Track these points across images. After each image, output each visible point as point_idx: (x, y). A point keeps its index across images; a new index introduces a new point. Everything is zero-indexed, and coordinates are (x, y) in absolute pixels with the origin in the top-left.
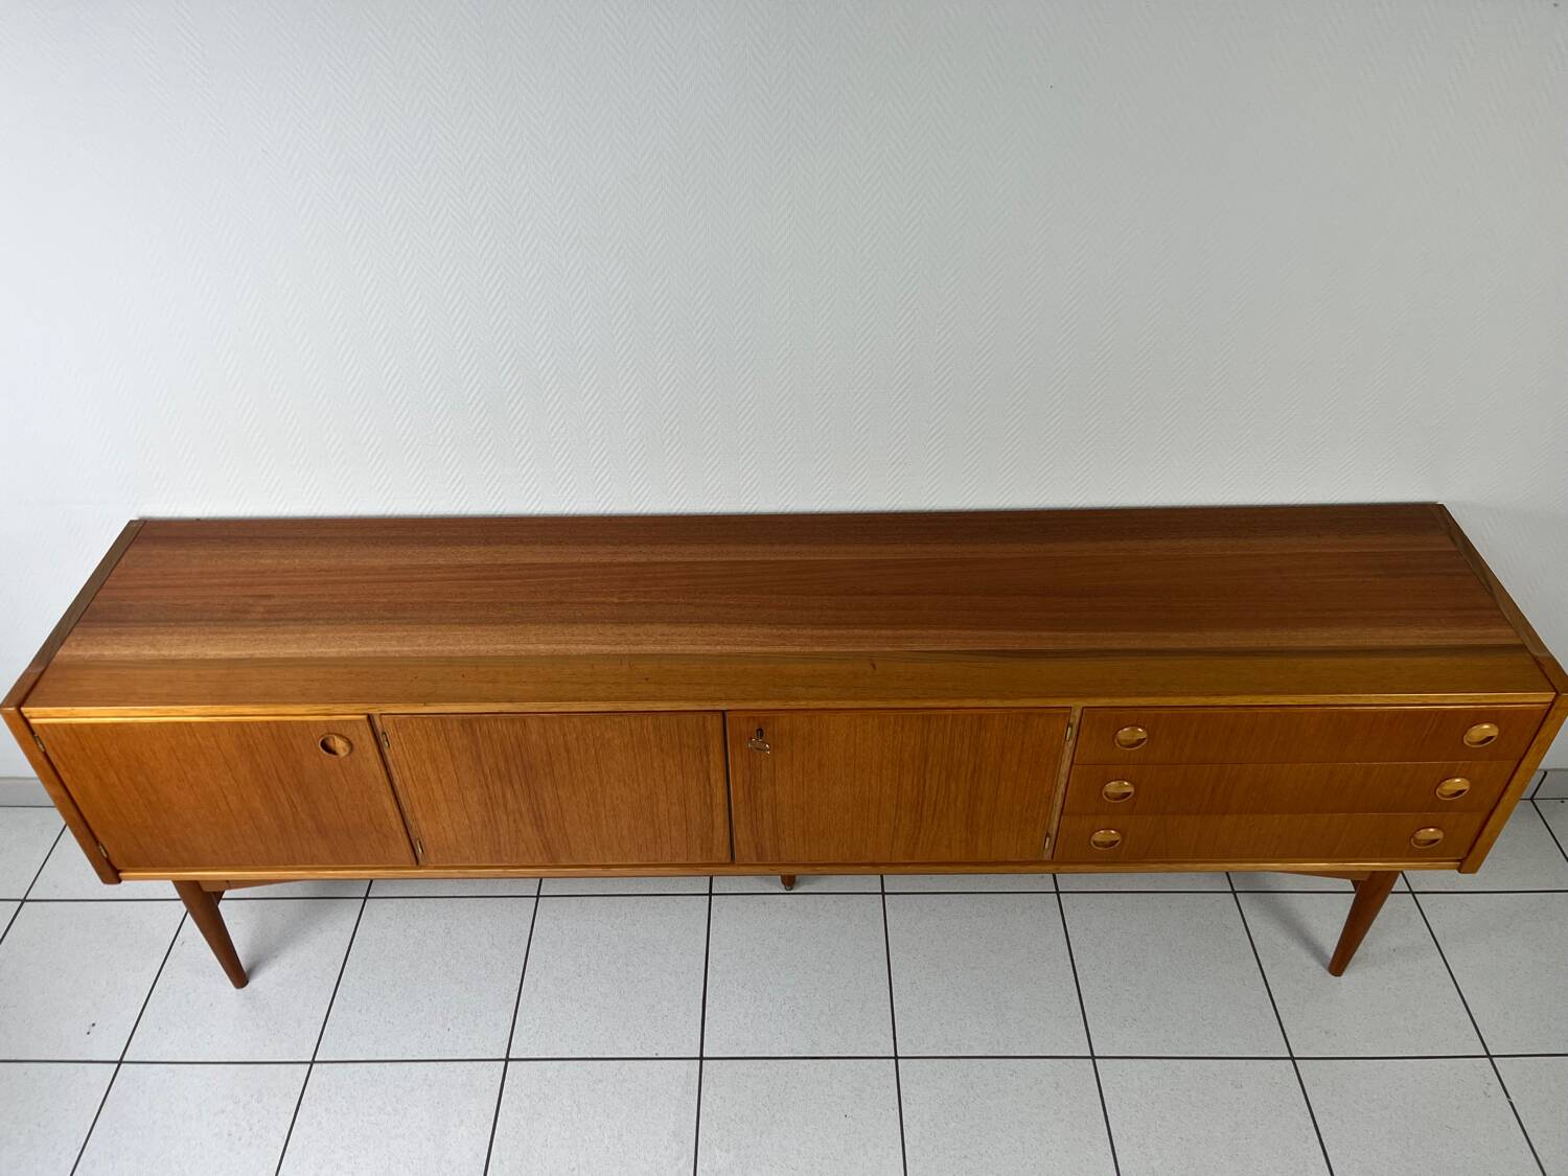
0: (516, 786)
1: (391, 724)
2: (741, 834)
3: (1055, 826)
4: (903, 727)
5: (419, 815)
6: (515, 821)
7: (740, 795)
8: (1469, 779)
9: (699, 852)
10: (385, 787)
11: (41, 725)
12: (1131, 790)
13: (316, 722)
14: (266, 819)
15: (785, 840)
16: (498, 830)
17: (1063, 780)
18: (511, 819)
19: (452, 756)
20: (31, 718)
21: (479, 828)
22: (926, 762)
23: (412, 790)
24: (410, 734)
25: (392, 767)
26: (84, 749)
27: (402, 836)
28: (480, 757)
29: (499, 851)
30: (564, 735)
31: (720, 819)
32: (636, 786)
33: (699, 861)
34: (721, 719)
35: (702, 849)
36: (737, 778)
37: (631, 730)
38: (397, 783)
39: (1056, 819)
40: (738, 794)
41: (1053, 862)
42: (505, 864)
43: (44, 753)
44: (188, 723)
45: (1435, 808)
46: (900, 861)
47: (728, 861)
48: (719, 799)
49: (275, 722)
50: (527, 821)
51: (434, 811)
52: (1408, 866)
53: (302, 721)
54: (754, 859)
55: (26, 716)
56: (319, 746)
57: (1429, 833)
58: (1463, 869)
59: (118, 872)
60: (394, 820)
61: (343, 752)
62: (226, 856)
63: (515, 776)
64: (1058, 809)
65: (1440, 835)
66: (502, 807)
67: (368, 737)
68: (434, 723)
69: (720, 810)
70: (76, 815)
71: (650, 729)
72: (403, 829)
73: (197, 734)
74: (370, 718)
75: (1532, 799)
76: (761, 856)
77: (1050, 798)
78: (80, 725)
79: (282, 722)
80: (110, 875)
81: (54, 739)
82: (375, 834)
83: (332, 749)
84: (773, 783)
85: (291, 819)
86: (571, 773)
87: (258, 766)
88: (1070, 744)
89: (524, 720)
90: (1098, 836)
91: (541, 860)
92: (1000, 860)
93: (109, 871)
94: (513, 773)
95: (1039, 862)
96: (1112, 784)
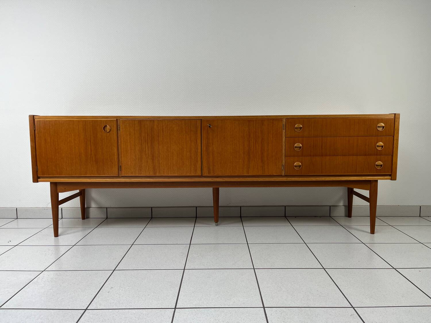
0: (149, 144)
1: (122, 122)
2: (205, 164)
3: (284, 162)
4: (244, 125)
5: (122, 155)
6: (147, 157)
7: (205, 149)
8: (383, 143)
9: (193, 171)
10: (116, 145)
11: (37, 121)
12: (301, 145)
13: (104, 120)
14: (83, 156)
15: (215, 166)
16: (142, 161)
17: (284, 144)
19: (135, 133)
20: (36, 119)
21: (137, 160)
22: (250, 136)
23: (122, 145)
24: (125, 125)
25: (119, 138)
26: (45, 129)
27: (117, 164)
28: (141, 134)
29: (141, 170)
30: (163, 126)
31: (199, 159)
32: (179, 145)
33: (193, 175)
34: (200, 122)
35: (194, 169)
37: (179, 125)
38: (119, 144)
39: (284, 159)
41: (286, 176)
42: (142, 175)
43: (35, 130)
44: (73, 120)
45: (378, 154)
46: (245, 175)
47: (201, 174)
48: (199, 150)
49: (94, 120)
50: (150, 158)
51: (127, 154)
52: (378, 178)
53: (101, 120)
54: (207, 174)
55: (35, 118)
56: (103, 129)
57: (380, 163)
58: (392, 179)
59: (39, 178)
60: (116, 157)
61: (108, 131)
62: (69, 171)
63: (149, 141)
64: (284, 155)
65: (382, 164)
66: (144, 152)
67: (115, 126)
68: (132, 122)
69: (199, 154)
70: (35, 154)
71: (184, 125)
72: (117, 161)
73: (74, 125)
74: (117, 120)
75: (420, 216)
76: (209, 173)
77: (282, 150)
78: (47, 121)
79: (96, 120)
80: (36, 179)
81: (39, 125)
82: (110, 162)
83: (106, 130)
84: (213, 144)
85: (90, 156)
86: (163, 140)
87: (86, 136)
88: (284, 131)
89: (153, 121)
90: (295, 164)
91: (152, 174)
92: (271, 175)
93: (36, 177)
94: (149, 139)
95: (281, 176)
96: (296, 144)
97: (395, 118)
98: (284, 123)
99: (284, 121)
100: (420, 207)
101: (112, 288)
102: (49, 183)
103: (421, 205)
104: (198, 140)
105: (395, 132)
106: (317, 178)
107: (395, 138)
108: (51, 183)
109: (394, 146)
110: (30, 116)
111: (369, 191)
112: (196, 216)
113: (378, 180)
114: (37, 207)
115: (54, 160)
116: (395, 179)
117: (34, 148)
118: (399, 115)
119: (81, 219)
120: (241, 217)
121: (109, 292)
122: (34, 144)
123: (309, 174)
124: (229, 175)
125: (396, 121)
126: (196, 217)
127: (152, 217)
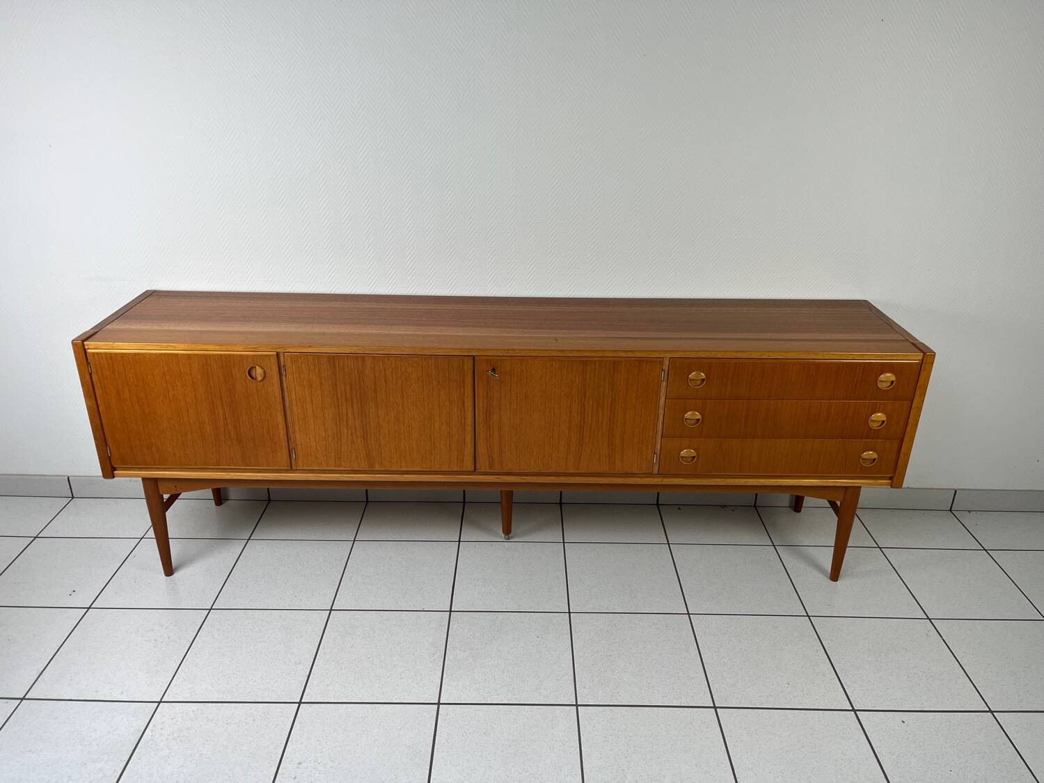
0: (355, 406)
1: (289, 359)
2: (481, 449)
3: (659, 447)
4: (572, 370)
5: (297, 428)
6: (352, 434)
7: (481, 416)
8: (885, 414)
9: (455, 461)
10: (280, 406)
11: (93, 353)
12: (699, 417)
13: (248, 355)
14: (208, 428)
15: (505, 452)
16: (341, 441)
17: (661, 411)
18: (349, 432)
19: (321, 384)
20: (89, 349)
21: (330, 439)
22: (585, 394)
23: (295, 408)
24: (299, 367)
25: (285, 390)
26: (114, 372)
27: (285, 444)
28: (336, 385)
29: (339, 458)
30: (385, 370)
31: (469, 438)
32: (422, 409)
33: (455, 469)
34: (472, 361)
35: (458, 459)
36: (480, 404)
37: (422, 368)
38: (287, 404)
39: (659, 441)
40: (480, 418)
41: (659, 474)
42: (342, 468)
43: (91, 374)
44: (177, 355)
45: (870, 435)
46: (572, 471)
47: (473, 469)
48: (469, 421)
49: (225, 355)
50: (359, 434)
51: (305, 425)
52: (862, 483)
53: (240, 355)
54: (488, 467)
55: (86, 347)
56: (248, 375)
57: (870, 454)
58: (893, 486)
59: (114, 469)
60: (282, 432)
61: (259, 378)
62: (180, 457)
63: (355, 400)
64: (660, 433)
65: (875, 456)
66: (345, 424)
67: (275, 368)
68: (313, 359)
69: (469, 429)
70: (98, 422)
71: (433, 367)
72: (286, 439)
73: (180, 363)
74: (278, 354)
75: (951, 510)
76: (491, 465)
77: (656, 425)
78: (116, 354)
79: (229, 355)
80: (109, 470)
81: (98, 363)
82: (269, 443)
83: (254, 376)
84: (500, 409)
85: (223, 429)
86: (386, 398)
87: (211, 387)
88: (664, 384)
89: (363, 358)
90: (684, 453)
91: (364, 466)
92: (629, 472)
93: (109, 468)
95: (651, 475)
96: (689, 413)
97: (922, 362)
98: (665, 367)
99: (667, 362)
100: (956, 491)
102: (141, 479)
103: (956, 488)
104: (466, 400)
105: (918, 393)
106: (728, 481)
107: (914, 405)
108: (144, 479)
109: (909, 421)
110: (74, 343)
111: (840, 502)
112: (462, 501)
113: (862, 489)
115: (143, 436)
116: (900, 486)
117: (96, 410)
118: (934, 355)
119: (213, 501)
120: (561, 503)
122: (94, 402)
123: (711, 473)
124: (536, 470)
125: (923, 368)
126: (464, 502)
127: (367, 502)
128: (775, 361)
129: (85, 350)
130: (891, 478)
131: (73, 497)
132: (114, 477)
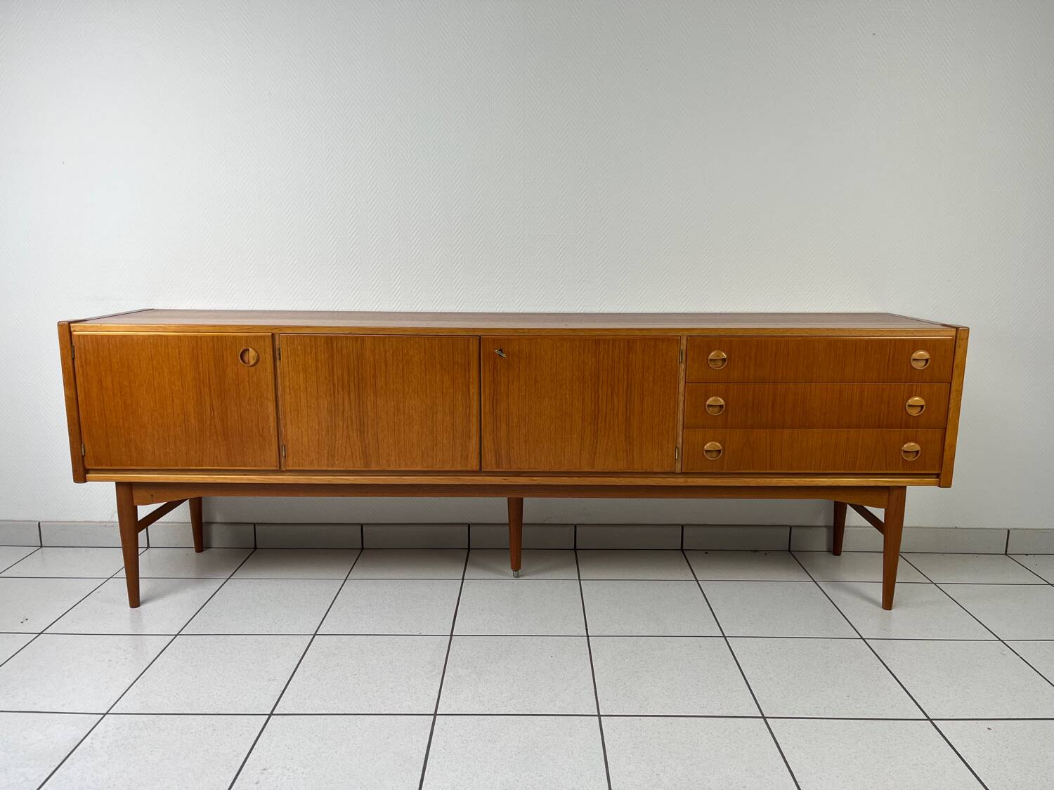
0: (352, 394)
1: (285, 340)
2: (488, 443)
3: (680, 440)
4: (584, 352)
5: (288, 421)
6: (347, 426)
7: (487, 407)
8: (923, 398)
9: (459, 459)
10: (271, 396)
11: (79, 336)
12: (722, 402)
13: (242, 336)
14: (193, 421)
15: (513, 448)
16: (335, 435)
17: (681, 398)
18: (345, 425)
19: (317, 368)
20: (75, 331)
21: (324, 433)
22: (599, 378)
23: (288, 397)
24: (294, 349)
25: (279, 379)
26: (98, 356)
27: (274, 440)
28: (333, 370)
29: (333, 456)
30: (386, 352)
31: (474, 431)
32: (424, 397)
33: (459, 468)
34: (478, 341)
35: (462, 456)
36: (486, 391)
37: (425, 349)
38: (280, 392)
39: (681, 433)
40: (486, 407)
41: (683, 474)
42: (335, 469)
43: (73, 359)
44: (166, 337)
45: (908, 424)
46: (586, 469)
47: (478, 468)
48: (475, 411)
49: (217, 336)
50: (355, 427)
51: (298, 417)
52: (907, 482)
53: (233, 336)
54: (494, 466)
55: (72, 329)
56: (239, 357)
57: (911, 446)
58: (941, 485)
59: (87, 471)
60: (273, 424)
61: (252, 362)
62: (160, 456)
63: (352, 387)
64: (681, 423)
65: (918, 448)
66: (341, 414)
67: (269, 350)
68: (310, 341)
69: (474, 420)
70: (75, 414)
71: (437, 349)
72: (276, 434)
73: (170, 346)
74: (273, 335)
75: (1006, 554)
76: (498, 465)
77: (675, 413)
78: (102, 336)
79: (221, 336)
80: (81, 473)
81: (82, 346)
82: (258, 438)
83: (247, 361)
84: (507, 397)
85: (208, 422)
86: (386, 385)
87: (199, 374)
88: (683, 366)
89: (363, 339)
90: (707, 446)
91: (359, 466)
92: (649, 470)
93: (81, 469)
94: (352, 384)
95: (673, 474)
96: (711, 399)
97: (956, 337)
98: (683, 347)
99: (684, 342)
100: (1009, 531)
101: (264, 770)
102: (114, 483)
103: (1009, 527)
104: (471, 387)
105: (955, 372)
106: (759, 480)
107: (954, 387)
108: (118, 484)
109: (950, 406)
110: (60, 325)
111: (884, 509)
112: (467, 547)
113: (908, 487)
114: (88, 520)
115: (122, 431)
116: (948, 485)
117: (75, 400)
118: (967, 330)
120: (575, 549)
121: (257, 783)
122: (73, 391)
123: (739, 470)
124: (547, 469)
125: (957, 344)
126: (469, 549)
127: (362, 549)
128: (799, 338)
129: (70, 332)
130: (938, 476)
131: (41, 546)
132: (86, 482)
